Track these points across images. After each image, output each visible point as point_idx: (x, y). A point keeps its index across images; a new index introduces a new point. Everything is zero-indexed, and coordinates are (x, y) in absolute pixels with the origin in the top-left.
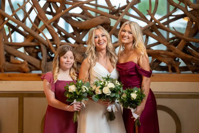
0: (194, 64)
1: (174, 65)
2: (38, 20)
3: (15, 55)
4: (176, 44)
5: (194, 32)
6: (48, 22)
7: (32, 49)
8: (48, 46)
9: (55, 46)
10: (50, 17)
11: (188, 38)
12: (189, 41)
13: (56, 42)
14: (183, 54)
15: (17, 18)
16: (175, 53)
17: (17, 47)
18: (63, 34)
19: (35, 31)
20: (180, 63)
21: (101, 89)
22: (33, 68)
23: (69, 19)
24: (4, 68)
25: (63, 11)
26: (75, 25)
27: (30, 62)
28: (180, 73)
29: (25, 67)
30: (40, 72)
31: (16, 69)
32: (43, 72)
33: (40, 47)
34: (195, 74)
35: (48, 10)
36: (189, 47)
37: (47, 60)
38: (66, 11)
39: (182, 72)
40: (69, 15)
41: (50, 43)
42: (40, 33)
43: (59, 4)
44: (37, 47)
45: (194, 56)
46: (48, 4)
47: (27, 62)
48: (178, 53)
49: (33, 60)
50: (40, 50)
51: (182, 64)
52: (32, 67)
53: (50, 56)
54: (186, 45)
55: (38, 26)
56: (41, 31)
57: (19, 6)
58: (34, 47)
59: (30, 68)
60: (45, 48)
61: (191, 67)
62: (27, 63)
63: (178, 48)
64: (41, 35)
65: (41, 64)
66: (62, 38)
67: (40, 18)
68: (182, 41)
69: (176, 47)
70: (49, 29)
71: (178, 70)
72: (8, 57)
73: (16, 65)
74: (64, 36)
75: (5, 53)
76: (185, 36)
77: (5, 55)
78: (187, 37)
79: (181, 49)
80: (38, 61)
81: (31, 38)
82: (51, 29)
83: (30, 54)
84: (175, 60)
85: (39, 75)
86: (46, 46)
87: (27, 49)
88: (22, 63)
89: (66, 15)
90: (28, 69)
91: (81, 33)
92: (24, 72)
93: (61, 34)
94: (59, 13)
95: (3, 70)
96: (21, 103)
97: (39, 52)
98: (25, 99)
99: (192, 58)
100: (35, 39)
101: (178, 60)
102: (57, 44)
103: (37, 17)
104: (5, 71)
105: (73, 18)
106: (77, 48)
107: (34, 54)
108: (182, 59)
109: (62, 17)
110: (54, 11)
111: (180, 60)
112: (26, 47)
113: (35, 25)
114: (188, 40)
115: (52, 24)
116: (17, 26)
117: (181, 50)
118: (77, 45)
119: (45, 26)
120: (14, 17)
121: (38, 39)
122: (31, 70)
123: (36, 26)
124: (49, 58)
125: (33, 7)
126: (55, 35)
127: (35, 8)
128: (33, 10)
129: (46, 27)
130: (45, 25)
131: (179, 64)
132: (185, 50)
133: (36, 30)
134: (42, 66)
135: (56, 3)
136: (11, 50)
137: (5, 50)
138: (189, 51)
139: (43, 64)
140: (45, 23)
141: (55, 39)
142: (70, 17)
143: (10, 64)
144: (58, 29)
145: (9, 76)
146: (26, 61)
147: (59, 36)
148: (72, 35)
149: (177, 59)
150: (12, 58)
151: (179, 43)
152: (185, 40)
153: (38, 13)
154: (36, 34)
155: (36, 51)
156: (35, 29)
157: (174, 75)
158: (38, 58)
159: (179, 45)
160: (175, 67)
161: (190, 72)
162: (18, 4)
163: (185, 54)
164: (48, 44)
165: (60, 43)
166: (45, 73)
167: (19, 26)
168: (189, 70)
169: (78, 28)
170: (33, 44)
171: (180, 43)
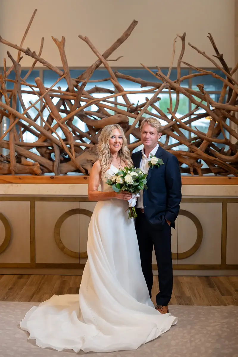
0: (216, 166)
1: (196, 166)
2: (51, 118)
3: (26, 156)
4: (198, 145)
5: (217, 132)
6: (61, 121)
7: (44, 150)
8: (61, 146)
9: (69, 146)
10: (63, 115)
11: (210, 139)
12: (212, 142)
13: (70, 142)
14: (206, 155)
15: (29, 117)
16: (197, 154)
17: (29, 148)
18: (78, 134)
19: (48, 131)
20: (203, 164)
21: (123, 177)
22: (46, 170)
23: (84, 117)
24: (15, 170)
25: (77, 109)
26: (91, 124)
27: (42, 164)
28: (202, 176)
29: (37, 169)
30: (53, 174)
31: (28, 171)
32: (55, 175)
33: (52, 147)
34: (218, 176)
35: (62, 107)
36: (211, 148)
37: (60, 162)
38: (80, 108)
39: (204, 174)
40: (84, 113)
41: (63, 143)
42: (52, 133)
43: (73, 102)
44: (50, 148)
45: (217, 158)
46: (62, 102)
47: (39, 163)
48: (200, 153)
49: (45, 161)
50: (53, 151)
51: (205, 166)
52: (44, 169)
53: (63, 157)
54: (209, 146)
55: (51, 126)
56: (54, 131)
57: (31, 104)
58: (47, 147)
59: (42, 170)
60: (57, 149)
61: (214, 169)
62: (39, 165)
63: (201, 149)
64: (54, 134)
65: (53, 165)
66: (76, 138)
67: (53, 117)
68: (204, 141)
69: (199, 148)
70: (62, 128)
71: (200, 171)
72: (19, 158)
73: (28, 167)
74: (79, 135)
75: (16, 154)
76: (208, 137)
77: (16, 156)
78: (209, 137)
79: (204, 149)
80: (50, 163)
81: (43, 138)
82: (64, 129)
83: (42, 155)
84: (197, 161)
85: (52, 178)
86: (59, 147)
87: (39, 149)
88: (33, 165)
89: (81, 113)
90: (39, 171)
91: (97, 133)
92: (36, 175)
93: (75, 134)
94: (73, 111)
95: (13, 173)
96: (33, 208)
97: (53, 153)
98: (37, 203)
99: (215, 160)
100: (47, 139)
101: (201, 161)
102: (71, 144)
103: (50, 116)
104: (16, 173)
105: (88, 116)
106: (92, 148)
107: (47, 155)
108: (205, 161)
109: (76, 115)
110: (68, 109)
111: (203, 162)
112: (38, 148)
113: (48, 124)
114: (210, 140)
115: (65, 123)
116: (28, 125)
117: (203, 152)
118: (93, 146)
119: (58, 125)
120: (25, 115)
121: (51, 139)
122: (43, 173)
123: (49, 126)
124: (62, 159)
125: (46, 105)
126: (69, 135)
127: (47, 106)
128: (46, 108)
129: (60, 126)
130: (58, 123)
131: (202, 166)
132: (207, 151)
133: (49, 129)
134: (55, 168)
135: (70, 101)
136: (22, 151)
137: (16, 151)
138: (212, 152)
139: (56, 166)
140: (58, 122)
141: (69, 139)
142: (86, 115)
143: (21, 166)
144: (72, 128)
145: (20, 179)
146: (37, 163)
147: (74, 135)
148: (87, 135)
149: (199, 161)
150: (23, 159)
151: (201, 143)
152: (208, 141)
153: (50, 111)
154: (48, 133)
155: (48, 151)
156: (47, 128)
157: (196, 177)
158: (51, 159)
159: (201, 146)
160: (197, 168)
161: (213, 174)
162: (30, 102)
163: (207, 155)
164: (61, 145)
165: (74, 143)
166: (58, 175)
167: (30, 125)
168: (212, 172)
169: (94, 127)
170: (45, 144)
171: (203, 143)
